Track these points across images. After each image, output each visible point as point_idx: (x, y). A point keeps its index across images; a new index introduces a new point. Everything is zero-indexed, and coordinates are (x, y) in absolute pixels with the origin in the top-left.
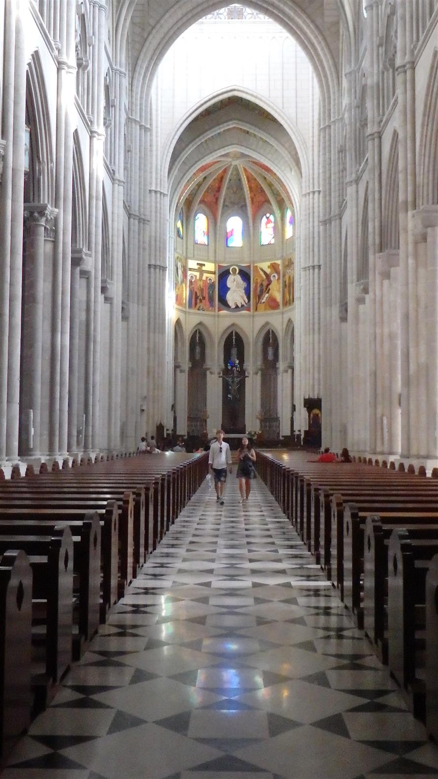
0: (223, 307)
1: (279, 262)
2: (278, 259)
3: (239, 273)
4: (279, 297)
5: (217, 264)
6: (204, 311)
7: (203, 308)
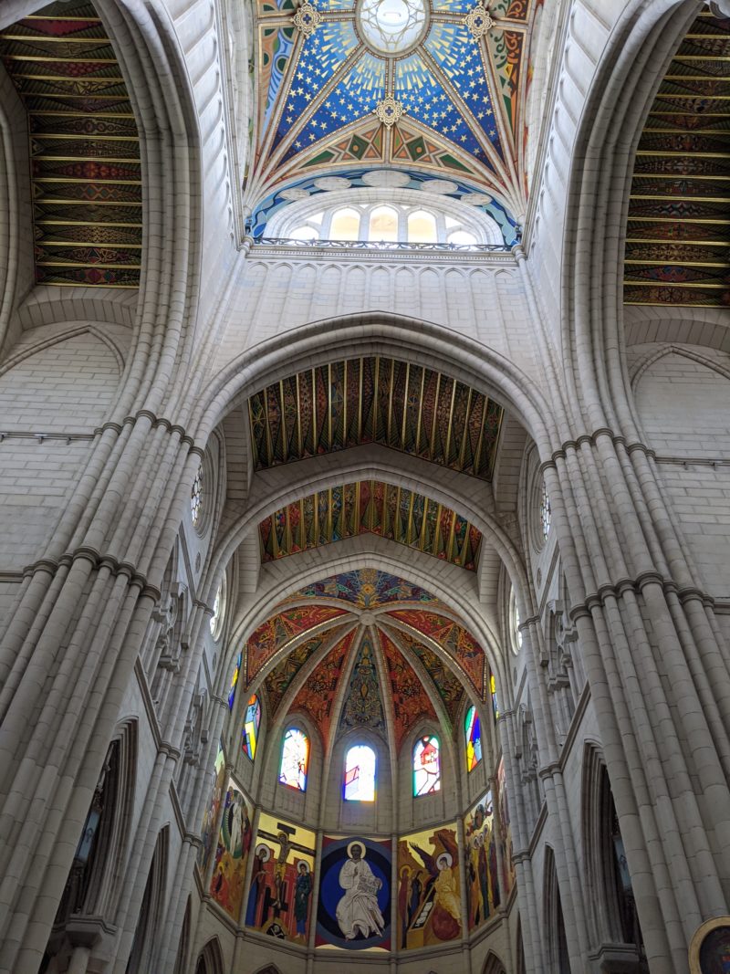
0: (328, 934)
1: (454, 827)
2: (451, 821)
3: (364, 858)
4: (456, 908)
5: (321, 835)
6: (282, 937)
7: (281, 931)
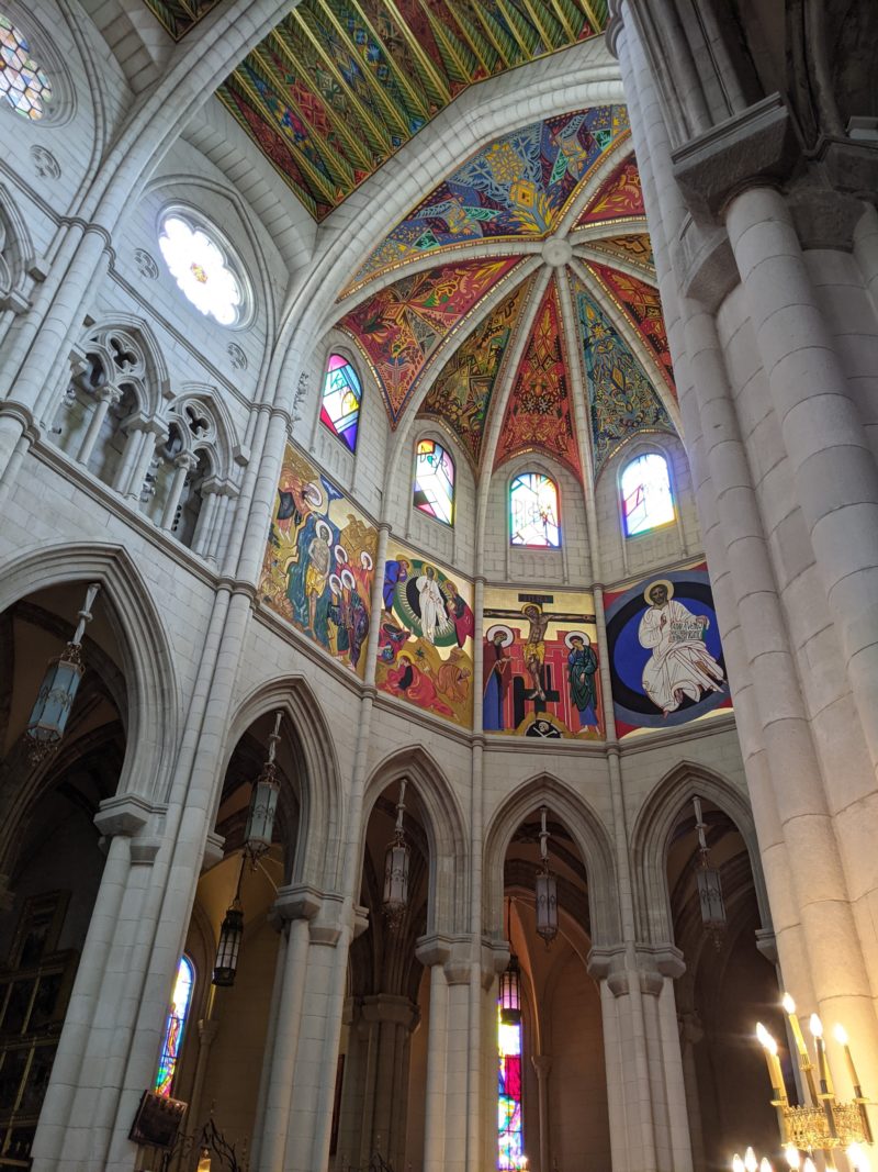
0: (634, 715)
5: (598, 593)
6: (557, 736)
7: (551, 728)
